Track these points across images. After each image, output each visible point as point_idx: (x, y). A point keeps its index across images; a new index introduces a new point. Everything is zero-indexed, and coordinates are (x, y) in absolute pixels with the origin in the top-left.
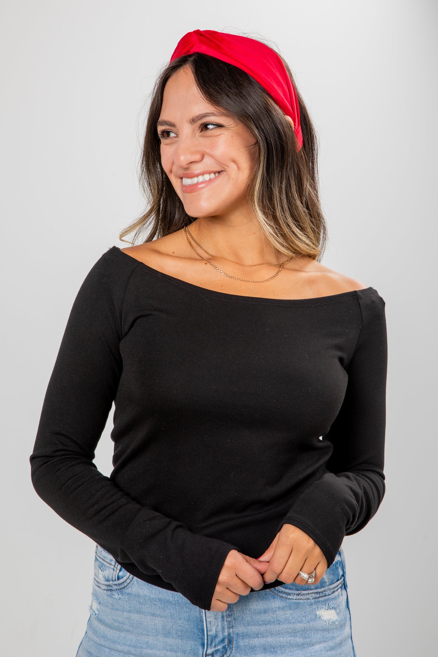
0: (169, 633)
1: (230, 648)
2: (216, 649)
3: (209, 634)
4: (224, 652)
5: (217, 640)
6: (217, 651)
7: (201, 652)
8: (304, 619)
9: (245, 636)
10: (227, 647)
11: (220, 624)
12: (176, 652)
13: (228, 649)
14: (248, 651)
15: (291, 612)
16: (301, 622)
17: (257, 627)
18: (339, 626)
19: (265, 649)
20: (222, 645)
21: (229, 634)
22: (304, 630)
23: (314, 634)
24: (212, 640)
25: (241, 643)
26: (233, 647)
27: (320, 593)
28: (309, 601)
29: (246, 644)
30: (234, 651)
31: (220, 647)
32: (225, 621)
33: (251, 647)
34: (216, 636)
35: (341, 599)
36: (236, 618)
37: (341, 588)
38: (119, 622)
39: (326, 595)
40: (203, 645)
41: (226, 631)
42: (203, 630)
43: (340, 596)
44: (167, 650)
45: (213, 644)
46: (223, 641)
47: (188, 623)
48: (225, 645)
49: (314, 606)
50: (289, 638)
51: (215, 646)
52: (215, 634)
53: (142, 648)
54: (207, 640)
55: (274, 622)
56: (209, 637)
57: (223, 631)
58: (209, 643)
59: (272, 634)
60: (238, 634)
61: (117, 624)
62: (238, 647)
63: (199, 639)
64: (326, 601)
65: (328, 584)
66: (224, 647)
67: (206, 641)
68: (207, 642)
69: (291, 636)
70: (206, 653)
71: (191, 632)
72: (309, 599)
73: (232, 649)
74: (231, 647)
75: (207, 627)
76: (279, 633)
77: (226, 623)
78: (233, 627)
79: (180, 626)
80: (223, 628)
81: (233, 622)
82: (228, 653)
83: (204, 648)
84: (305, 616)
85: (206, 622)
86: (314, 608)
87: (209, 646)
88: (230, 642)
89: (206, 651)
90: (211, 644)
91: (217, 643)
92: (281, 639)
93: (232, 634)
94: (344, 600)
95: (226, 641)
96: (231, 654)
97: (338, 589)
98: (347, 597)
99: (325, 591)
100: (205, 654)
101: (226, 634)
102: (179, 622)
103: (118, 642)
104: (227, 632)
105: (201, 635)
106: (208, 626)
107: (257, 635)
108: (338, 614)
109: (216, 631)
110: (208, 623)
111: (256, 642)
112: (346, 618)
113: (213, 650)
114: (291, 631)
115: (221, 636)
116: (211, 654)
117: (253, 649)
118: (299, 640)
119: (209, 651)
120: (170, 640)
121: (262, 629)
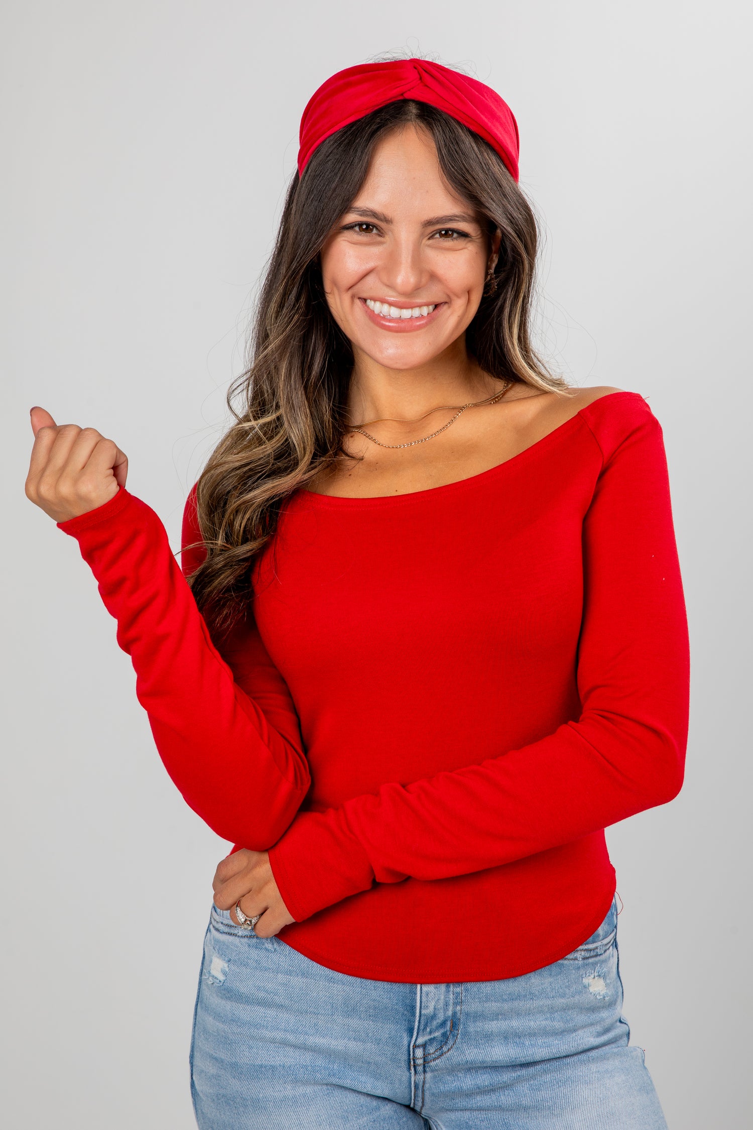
0: (355, 1010)
1: (454, 1036)
2: (432, 1036)
3: (423, 1012)
4: (443, 1041)
5: (435, 1023)
6: (431, 1041)
7: (405, 1042)
8: (567, 990)
9: (478, 1016)
10: (448, 1033)
11: (442, 997)
12: (364, 1042)
13: (451, 1037)
14: (480, 1041)
15: (551, 980)
16: (563, 996)
17: (499, 1005)
18: (607, 1004)
19: (506, 1038)
20: (442, 1031)
21: (454, 1014)
22: (565, 1009)
23: (577, 1015)
24: (427, 1023)
25: (471, 1029)
26: (458, 1034)
27: (591, 950)
28: (577, 962)
29: (479, 1030)
30: (459, 1040)
31: (437, 1034)
32: (451, 993)
33: (486, 1034)
34: (433, 1017)
35: (612, 962)
36: (469, 987)
37: (612, 945)
38: (267, 992)
39: (597, 955)
40: (410, 1031)
41: (451, 1008)
42: (413, 1008)
43: (611, 958)
44: (349, 1039)
45: (428, 1030)
46: (443, 1024)
47: (389, 996)
48: (446, 1031)
49: (582, 972)
50: (544, 1023)
51: (430, 1033)
52: (432, 1013)
53: (306, 1034)
54: (419, 1022)
55: (525, 996)
56: (422, 1018)
57: (446, 1010)
58: (422, 1027)
59: (518, 1014)
60: (467, 1014)
61: (261, 995)
62: (466, 1034)
63: (403, 1021)
64: (596, 964)
65: (601, 938)
66: (444, 1035)
67: (417, 1024)
68: (419, 1027)
69: (546, 1019)
70: (415, 1043)
71: (392, 1010)
72: (577, 959)
73: (457, 1038)
74: (456, 1034)
75: (421, 1002)
76: (529, 1013)
77: (451, 996)
78: (461, 1003)
79: (374, 1000)
80: (446, 1004)
81: (464, 994)
82: (450, 1042)
83: (411, 1036)
84: (568, 987)
85: (421, 993)
86: (581, 973)
87: (421, 1033)
88: (454, 1026)
89: (416, 1040)
90: (425, 1028)
91: (434, 1027)
92: (532, 1023)
93: (459, 1014)
94: (614, 965)
95: (449, 1024)
96: (454, 1045)
97: (610, 947)
98: (618, 961)
99: (597, 948)
100: (413, 1046)
101: (450, 1013)
102: (373, 994)
103: (263, 1026)
104: (452, 1011)
105: (408, 1014)
106: (424, 999)
107: (496, 1016)
108: (607, 985)
109: (435, 1009)
110: (424, 995)
111: (493, 1026)
112: (617, 992)
113: (427, 1038)
114: (546, 1010)
115: (441, 1017)
116: (424, 1046)
117: (488, 1037)
118: (558, 1025)
119: (421, 1041)
120: (354, 1022)
121: (506, 1006)
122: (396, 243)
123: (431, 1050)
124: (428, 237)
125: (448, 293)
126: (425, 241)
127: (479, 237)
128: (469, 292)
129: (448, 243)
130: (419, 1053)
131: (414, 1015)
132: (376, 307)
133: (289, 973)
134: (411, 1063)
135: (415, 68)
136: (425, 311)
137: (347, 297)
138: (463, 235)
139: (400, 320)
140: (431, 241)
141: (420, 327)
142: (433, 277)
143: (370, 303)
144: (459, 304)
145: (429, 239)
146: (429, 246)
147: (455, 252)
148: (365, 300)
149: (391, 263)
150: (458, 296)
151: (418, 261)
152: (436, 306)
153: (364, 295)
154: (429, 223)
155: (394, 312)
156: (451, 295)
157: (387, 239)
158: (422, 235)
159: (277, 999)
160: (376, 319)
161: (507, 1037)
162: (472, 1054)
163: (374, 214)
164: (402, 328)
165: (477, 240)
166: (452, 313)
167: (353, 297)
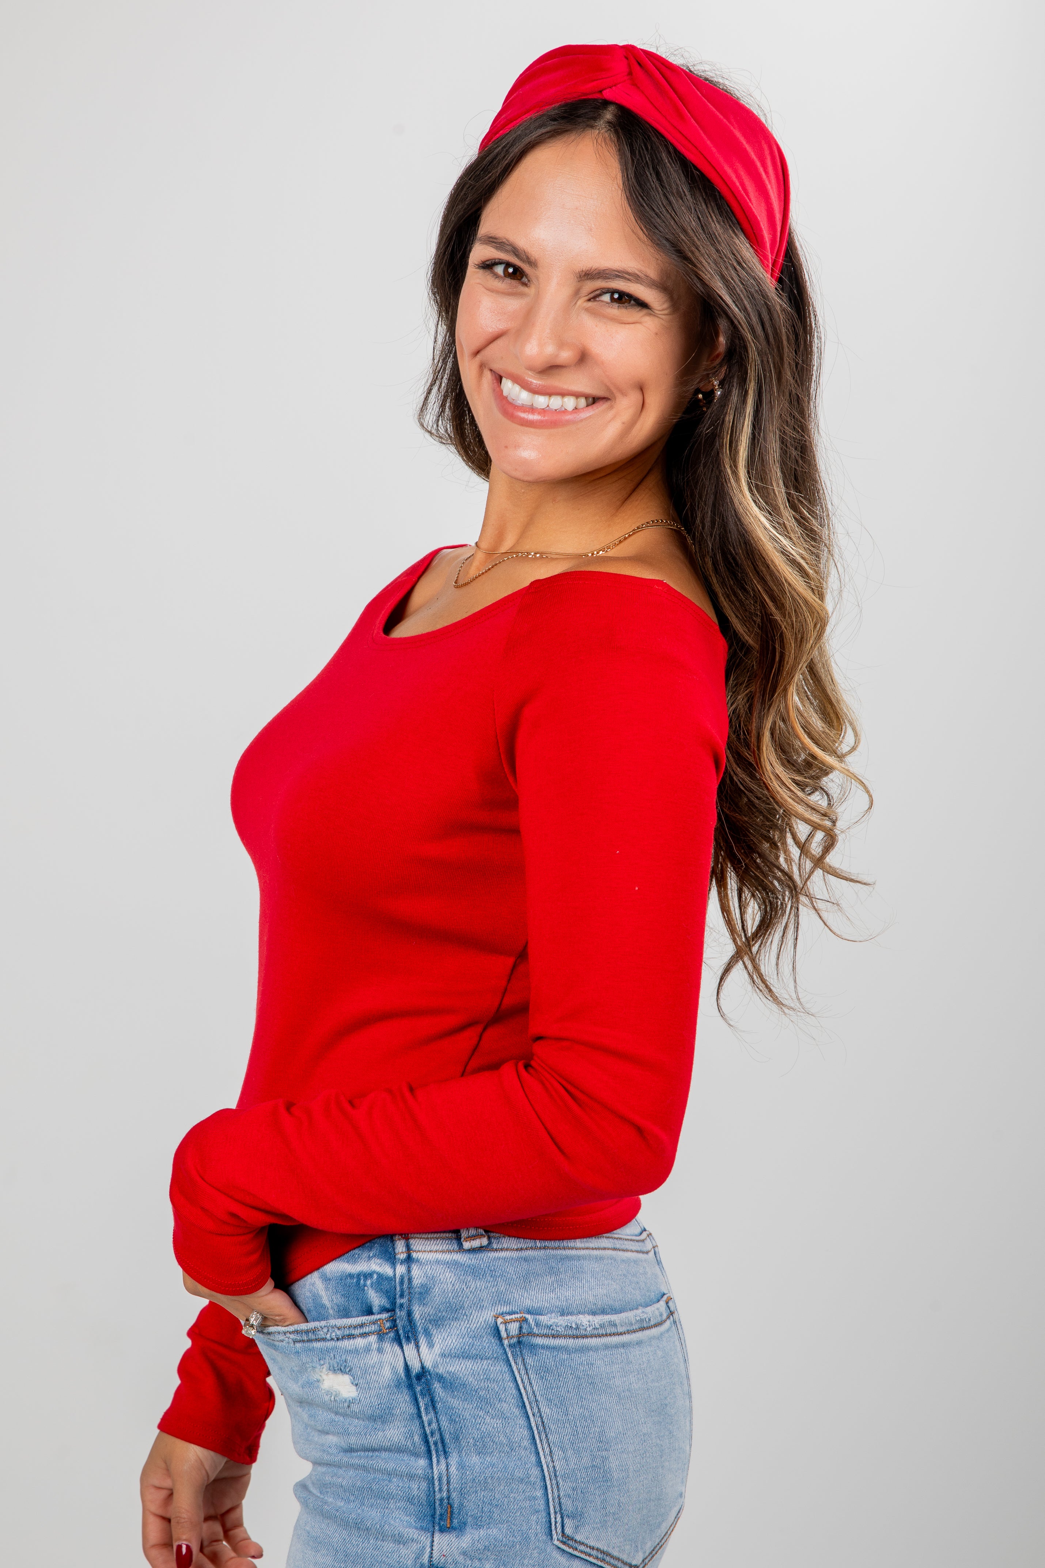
27: (306, 1332)
43: (374, 1353)
97: (364, 1335)
99: (317, 1329)
108: (359, 1388)
122: (539, 299)
124: (587, 298)
125: (608, 384)
126: (581, 303)
127: (666, 312)
128: (642, 389)
129: (620, 313)
132: (509, 388)
135: (627, 58)
136: (571, 403)
137: (473, 365)
138: (641, 304)
139: (532, 409)
140: (590, 304)
144: (625, 406)
145: (589, 300)
146: (587, 310)
147: (623, 325)
149: (525, 322)
150: (624, 394)
151: (563, 329)
152: (590, 401)
153: (498, 366)
156: (615, 391)
163: (517, 251)
165: (663, 317)
166: (613, 418)
167: (482, 366)
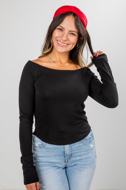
5: (68, 155)
7: (64, 159)
9: (75, 153)
12: (58, 160)
16: (87, 148)
22: (87, 150)
23: (90, 151)
31: (69, 157)
32: (70, 151)
34: (68, 154)
39: (91, 141)
40: (65, 157)
42: (65, 154)
44: (56, 160)
46: (70, 155)
49: (89, 144)
55: (81, 149)
57: (70, 153)
62: (73, 156)
71: (62, 155)
72: (88, 142)
76: (82, 152)
81: (72, 150)
88: (71, 155)
93: (72, 153)
96: (71, 158)
97: (93, 140)
107: (77, 153)
108: (93, 145)
111: (77, 154)
114: (85, 151)
115: (69, 155)
116: (67, 159)
117: (76, 156)
118: (86, 153)
119: (67, 158)
120: (56, 157)
121: (78, 151)
122: (64, 33)
123: (68, 159)
125: (70, 43)
126: (69, 34)
128: (73, 44)
129: (72, 35)
130: (66, 160)
131: (65, 155)
132: (59, 42)
133: (46, 152)
134: (65, 162)
136: (66, 45)
137: (55, 40)
138: (75, 35)
139: (62, 45)
141: (65, 47)
142: (68, 40)
143: (58, 41)
144: (71, 45)
148: (57, 41)
149: (63, 36)
151: (67, 37)
152: (68, 44)
154: (70, 31)
155: (61, 44)
157: (63, 32)
158: (69, 33)
159: (45, 156)
160: (58, 44)
161: (79, 156)
162: (74, 159)
163: (62, 27)
164: (62, 46)
